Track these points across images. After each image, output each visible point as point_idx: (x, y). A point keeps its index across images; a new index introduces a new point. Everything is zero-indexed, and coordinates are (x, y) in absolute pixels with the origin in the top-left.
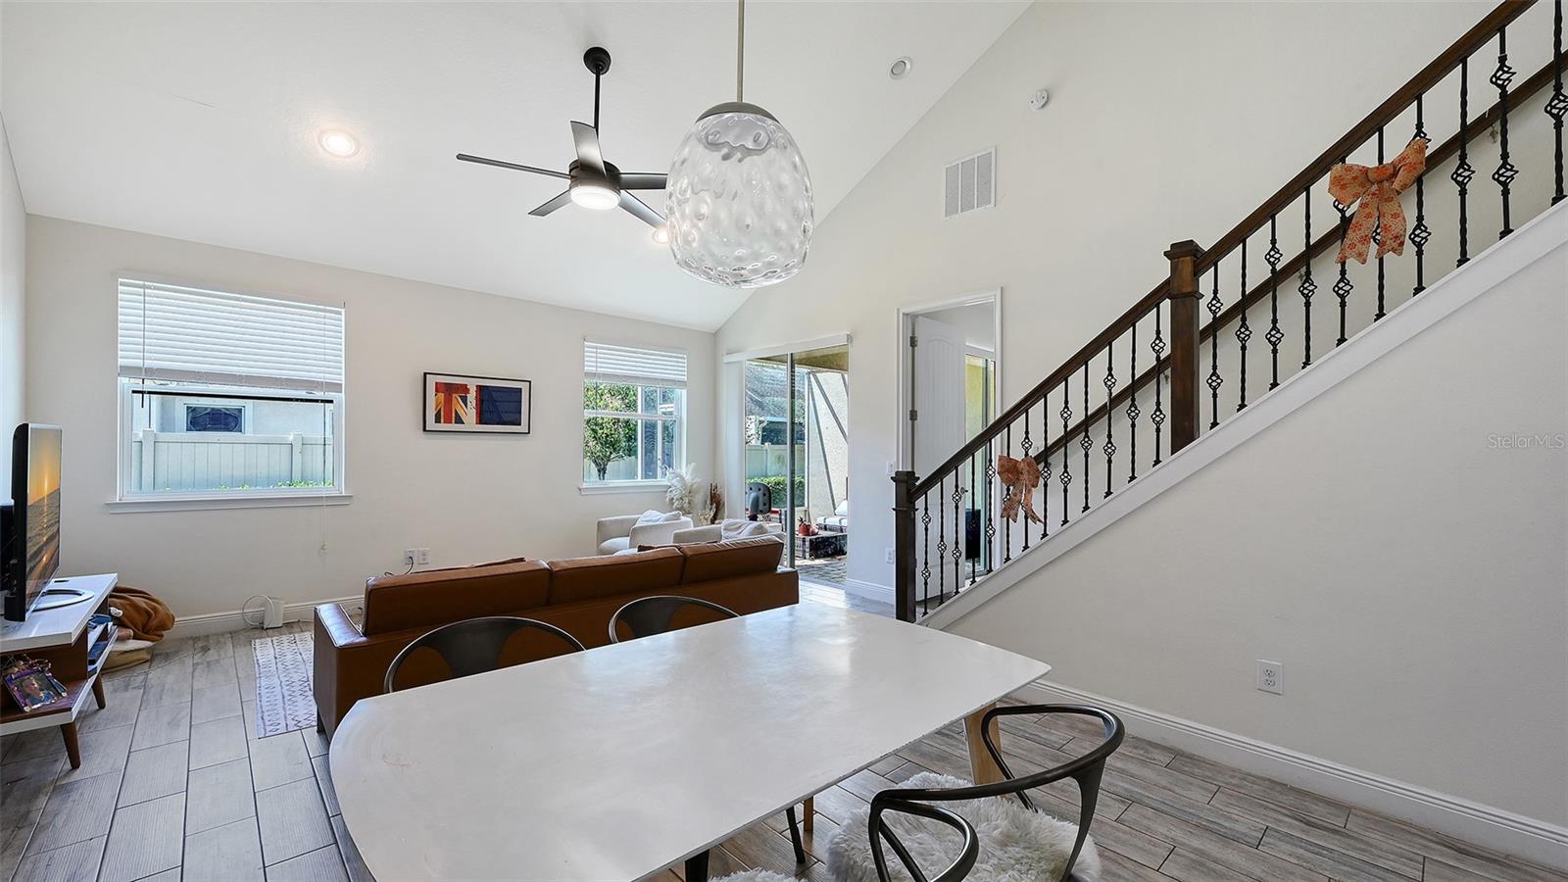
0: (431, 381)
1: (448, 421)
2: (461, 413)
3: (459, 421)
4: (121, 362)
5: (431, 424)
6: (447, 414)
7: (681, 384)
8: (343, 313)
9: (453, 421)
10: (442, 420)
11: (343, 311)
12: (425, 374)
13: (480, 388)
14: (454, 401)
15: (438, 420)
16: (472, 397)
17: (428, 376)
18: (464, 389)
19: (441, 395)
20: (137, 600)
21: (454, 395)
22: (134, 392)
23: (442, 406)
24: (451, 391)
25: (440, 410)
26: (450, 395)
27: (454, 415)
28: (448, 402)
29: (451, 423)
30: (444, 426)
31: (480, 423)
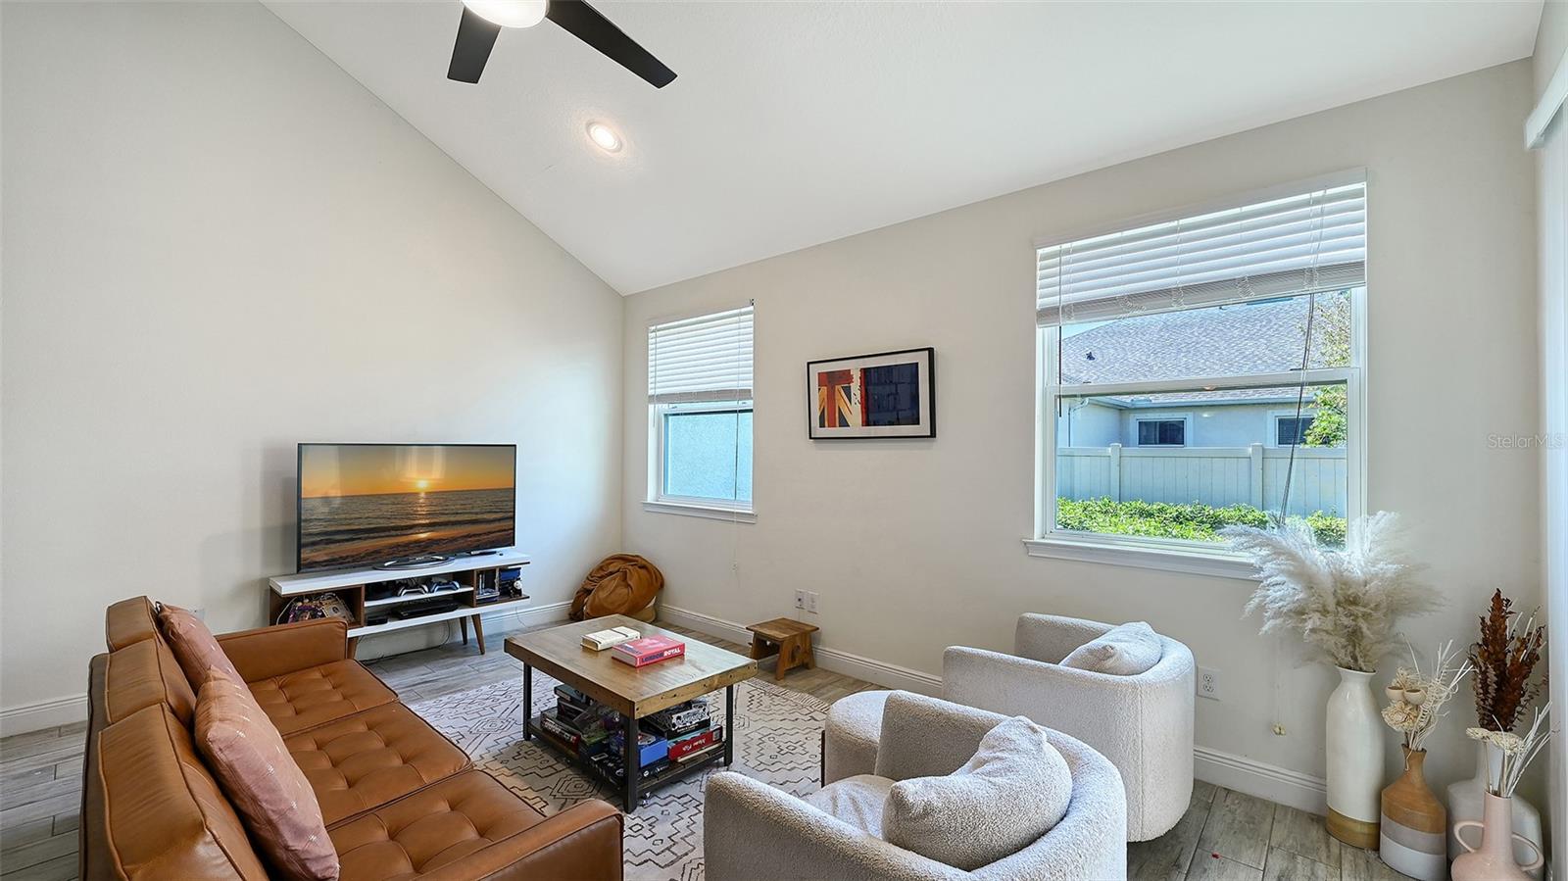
0: (815, 372)
1: (832, 425)
2: (845, 411)
3: (844, 423)
5: (817, 429)
6: (832, 416)
9: (837, 424)
10: (827, 423)
13: (865, 372)
14: (837, 396)
15: (822, 425)
16: (856, 387)
17: (811, 366)
18: (846, 376)
19: (825, 390)
21: (837, 387)
23: (825, 404)
24: (834, 381)
25: (824, 409)
26: (833, 388)
27: (837, 415)
28: (831, 397)
29: (835, 426)
30: (828, 432)
31: (867, 423)
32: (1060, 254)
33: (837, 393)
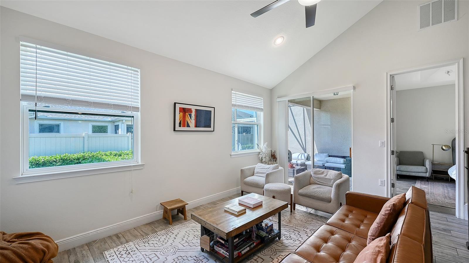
0: (178, 106)
1: (184, 126)
2: (189, 122)
3: (188, 126)
4: (22, 92)
5: (177, 128)
7: (261, 110)
8: (139, 72)
9: (186, 126)
10: (182, 126)
11: (139, 70)
12: (175, 103)
13: (197, 111)
14: (186, 117)
15: (180, 126)
16: (193, 114)
18: (190, 110)
19: (182, 114)
20: (35, 242)
22: (30, 110)
23: (182, 119)
24: (185, 112)
25: (181, 120)
27: (186, 123)
28: (184, 117)
29: (185, 127)
30: (182, 128)
31: (196, 126)
32: (236, 94)
33: (186, 115)
